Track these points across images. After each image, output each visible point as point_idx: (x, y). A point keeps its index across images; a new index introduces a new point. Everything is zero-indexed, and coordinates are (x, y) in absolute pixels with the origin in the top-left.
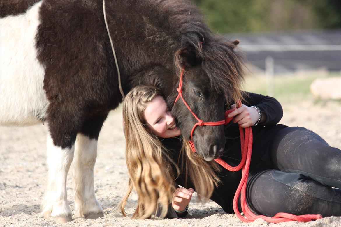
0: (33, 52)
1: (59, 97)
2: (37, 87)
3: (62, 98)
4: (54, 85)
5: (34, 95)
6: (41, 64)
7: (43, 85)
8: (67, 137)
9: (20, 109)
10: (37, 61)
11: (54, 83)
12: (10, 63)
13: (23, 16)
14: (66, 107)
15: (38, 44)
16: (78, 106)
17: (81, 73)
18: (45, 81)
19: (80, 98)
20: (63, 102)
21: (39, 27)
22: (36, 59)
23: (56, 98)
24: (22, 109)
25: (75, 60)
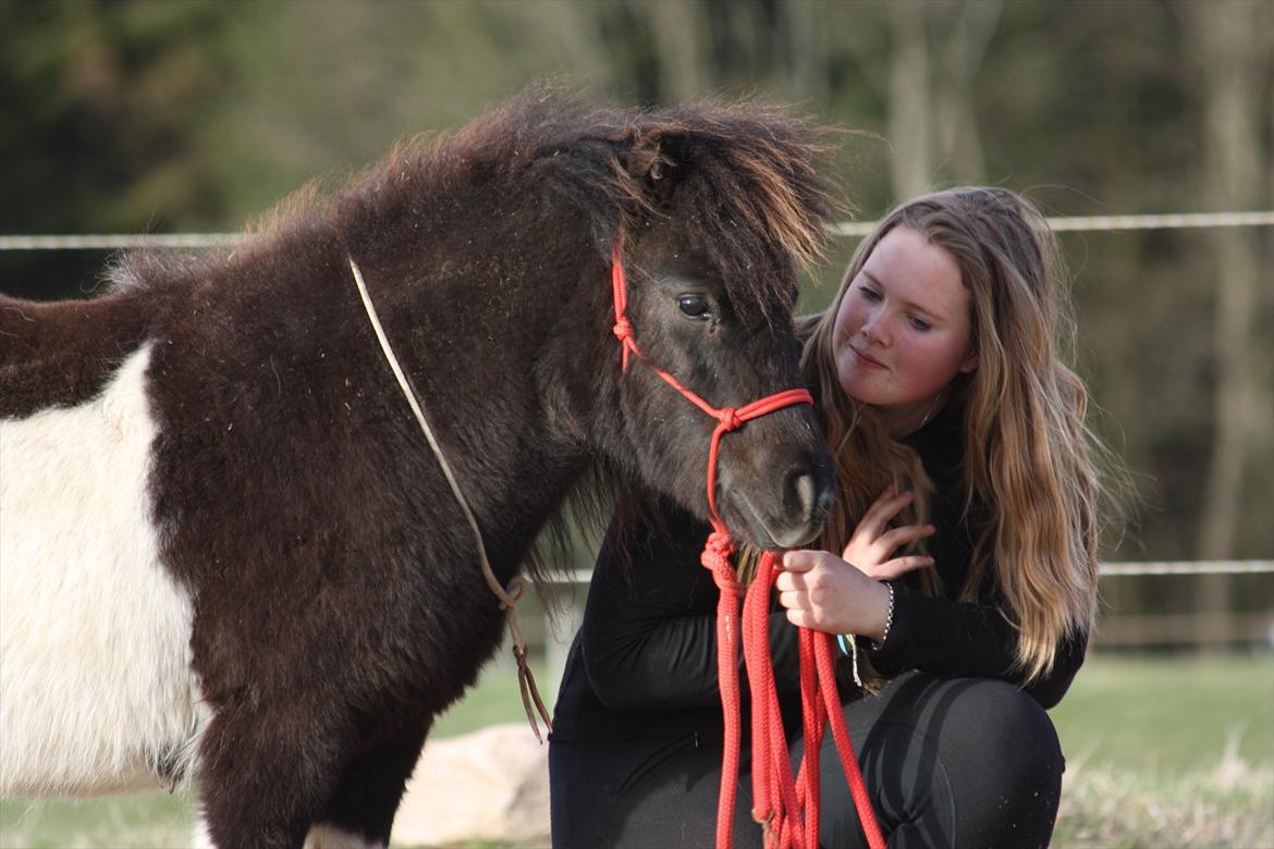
0: (143, 540)
1: (249, 692)
2: (163, 667)
3: (261, 696)
4: (229, 653)
5: (150, 693)
6: (176, 581)
7: (188, 655)
8: (273, 838)
9: (97, 745)
10: (161, 570)
11: (229, 643)
12: (61, 585)
13: (94, 409)
14: (274, 726)
15: (162, 509)
16: (322, 720)
17: (329, 591)
18: (197, 643)
19: (329, 687)
20: (262, 707)
21: (157, 444)
22: (156, 566)
23: (237, 697)
24: (103, 745)
25: (302, 549)
